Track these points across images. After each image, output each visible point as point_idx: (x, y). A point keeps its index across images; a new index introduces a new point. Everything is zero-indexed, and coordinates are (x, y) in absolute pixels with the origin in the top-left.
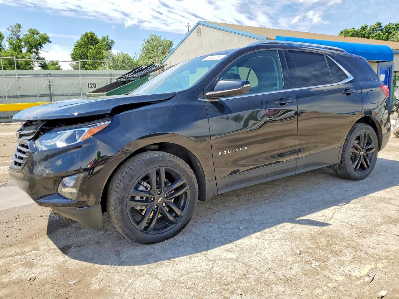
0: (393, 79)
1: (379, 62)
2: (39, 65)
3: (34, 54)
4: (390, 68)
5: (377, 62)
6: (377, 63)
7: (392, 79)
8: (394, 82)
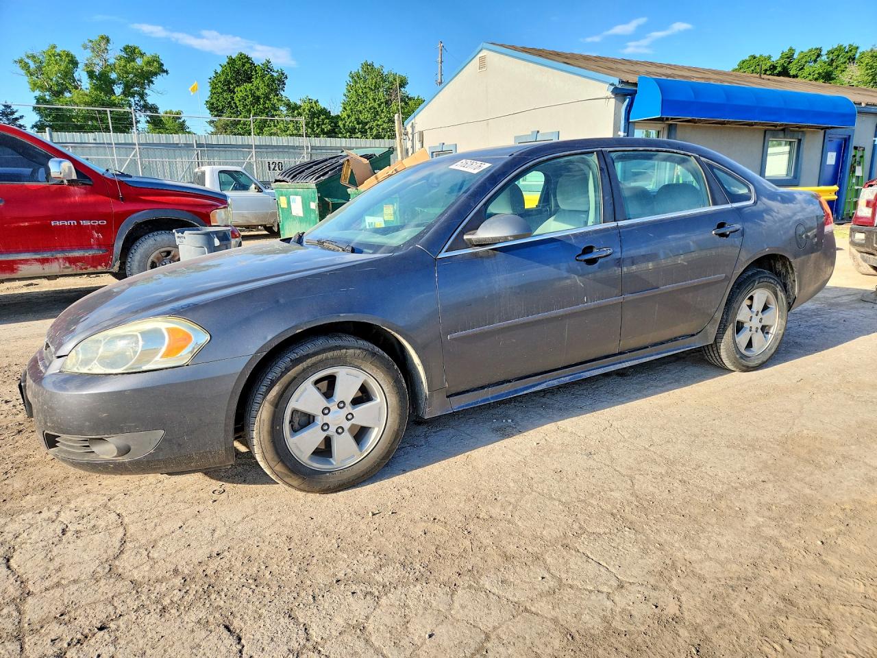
0: (850, 160)
1: (828, 128)
2: (148, 119)
3: (137, 98)
4: (847, 140)
5: (822, 129)
6: (823, 131)
7: (848, 161)
8: (851, 168)
